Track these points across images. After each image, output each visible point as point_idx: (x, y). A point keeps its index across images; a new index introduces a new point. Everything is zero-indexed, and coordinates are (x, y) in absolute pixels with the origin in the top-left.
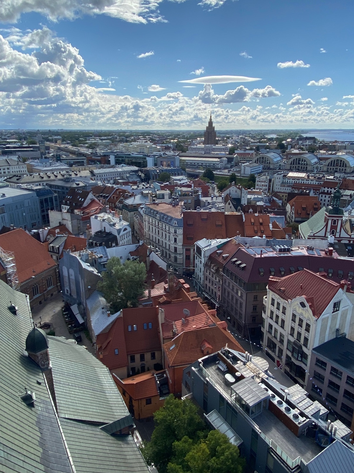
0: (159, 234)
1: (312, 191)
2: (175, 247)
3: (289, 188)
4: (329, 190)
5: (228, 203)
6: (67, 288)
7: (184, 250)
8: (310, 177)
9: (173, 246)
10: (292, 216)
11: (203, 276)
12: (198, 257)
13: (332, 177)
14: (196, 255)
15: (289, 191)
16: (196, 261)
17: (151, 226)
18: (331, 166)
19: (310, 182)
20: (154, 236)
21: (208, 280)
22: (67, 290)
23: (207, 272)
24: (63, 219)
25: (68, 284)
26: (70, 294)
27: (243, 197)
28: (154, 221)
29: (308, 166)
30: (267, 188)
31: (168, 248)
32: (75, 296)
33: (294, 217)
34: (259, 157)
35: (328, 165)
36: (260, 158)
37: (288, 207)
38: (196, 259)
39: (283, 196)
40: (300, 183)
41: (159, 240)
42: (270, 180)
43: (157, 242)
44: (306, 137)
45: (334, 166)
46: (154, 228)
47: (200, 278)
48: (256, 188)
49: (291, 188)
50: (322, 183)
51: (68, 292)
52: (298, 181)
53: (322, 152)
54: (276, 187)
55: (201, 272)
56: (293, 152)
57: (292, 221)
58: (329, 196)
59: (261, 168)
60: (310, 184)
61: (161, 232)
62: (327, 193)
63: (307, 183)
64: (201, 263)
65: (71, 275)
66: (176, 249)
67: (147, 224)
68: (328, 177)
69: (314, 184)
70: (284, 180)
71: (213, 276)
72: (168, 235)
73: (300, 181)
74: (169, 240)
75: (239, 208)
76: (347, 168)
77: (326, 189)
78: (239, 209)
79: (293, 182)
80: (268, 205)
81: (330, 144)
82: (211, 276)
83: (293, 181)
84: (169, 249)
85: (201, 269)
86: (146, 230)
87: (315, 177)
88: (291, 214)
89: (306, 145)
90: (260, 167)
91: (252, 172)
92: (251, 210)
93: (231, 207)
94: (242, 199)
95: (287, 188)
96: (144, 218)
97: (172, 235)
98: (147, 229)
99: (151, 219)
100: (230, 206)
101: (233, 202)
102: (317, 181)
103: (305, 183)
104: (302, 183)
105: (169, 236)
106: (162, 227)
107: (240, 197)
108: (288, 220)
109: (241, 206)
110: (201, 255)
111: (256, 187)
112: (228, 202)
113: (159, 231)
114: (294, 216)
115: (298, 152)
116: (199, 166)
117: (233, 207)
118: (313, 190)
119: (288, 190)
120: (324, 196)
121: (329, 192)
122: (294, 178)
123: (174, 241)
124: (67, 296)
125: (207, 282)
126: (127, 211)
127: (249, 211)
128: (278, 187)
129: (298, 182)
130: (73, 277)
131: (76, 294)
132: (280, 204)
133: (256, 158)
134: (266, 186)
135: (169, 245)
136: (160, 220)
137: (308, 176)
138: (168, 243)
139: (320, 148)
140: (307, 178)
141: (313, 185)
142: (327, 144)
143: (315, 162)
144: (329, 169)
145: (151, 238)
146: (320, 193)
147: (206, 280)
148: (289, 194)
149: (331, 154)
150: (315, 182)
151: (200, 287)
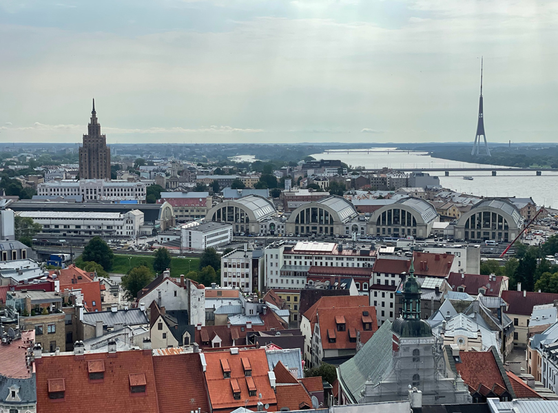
1: (353, 284)
3: (300, 279)
4: (390, 278)
5: (156, 325)
8: (344, 252)
10: (317, 348)
13: (391, 250)
15: (301, 286)
18: (384, 223)
19: (345, 262)
27: (196, 307)
29: (334, 226)
30: (250, 280)
33: (321, 349)
34: (219, 206)
35: (378, 223)
36: (224, 209)
37: (305, 326)
39: (289, 298)
40: (324, 265)
42: (255, 262)
44: (322, 161)
45: (390, 224)
48: (223, 284)
49: (305, 280)
50: (372, 263)
52: (319, 261)
53: (360, 192)
54: (270, 277)
56: (297, 194)
57: (317, 358)
58: (389, 292)
59: (229, 234)
60: (348, 268)
62: (386, 287)
63: (340, 265)
68: (382, 250)
69: (356, 266)
70: (288, 261)
73: (324, 261)
75: (187, 335)
76: (417, 228)
77: (383, 278)
78: (187, 339)
79: (308, 264)
80: (257, 321)
81: (375, 176)
83: (308, 261)
87: (354, 251)
88: (314, 342)
89: (325, 179)
90: (226, 232)
91: (209, 242)
92: (217, 339)
93: (165, 336)
94: (193, 310)
95: (295, 279)
100: (163, 331)
101: (170, 322)
102: (361, 259)
103: (334, 265)
104: (329, 265)
107: (186, 308)
108: (309, 356)
109: (193, 330)
111: (224, 279)
112: (158, 321)
114: (320, 345)
115: (309, 194)
116: (70, 232)
117: (169, 334)
118: (355, 280)
119: (300, 283)
120: (380, 293)
121: (390, 284)
122: (308, 254)
127: (214, 341)
128: (274, 277)
129: (319, 265)
132: (286, 319)
133: (215, 210)
134: (247, 276)
137: (340, 250)
139: (355, 185)
140: (337, 253)
141: (353, 268)
142: (367, 177)
143: (350, 217)
144: (381, 230)
146: (370, 288)
148: (303, 292)
149: (381, 198)
150: (356, 262)
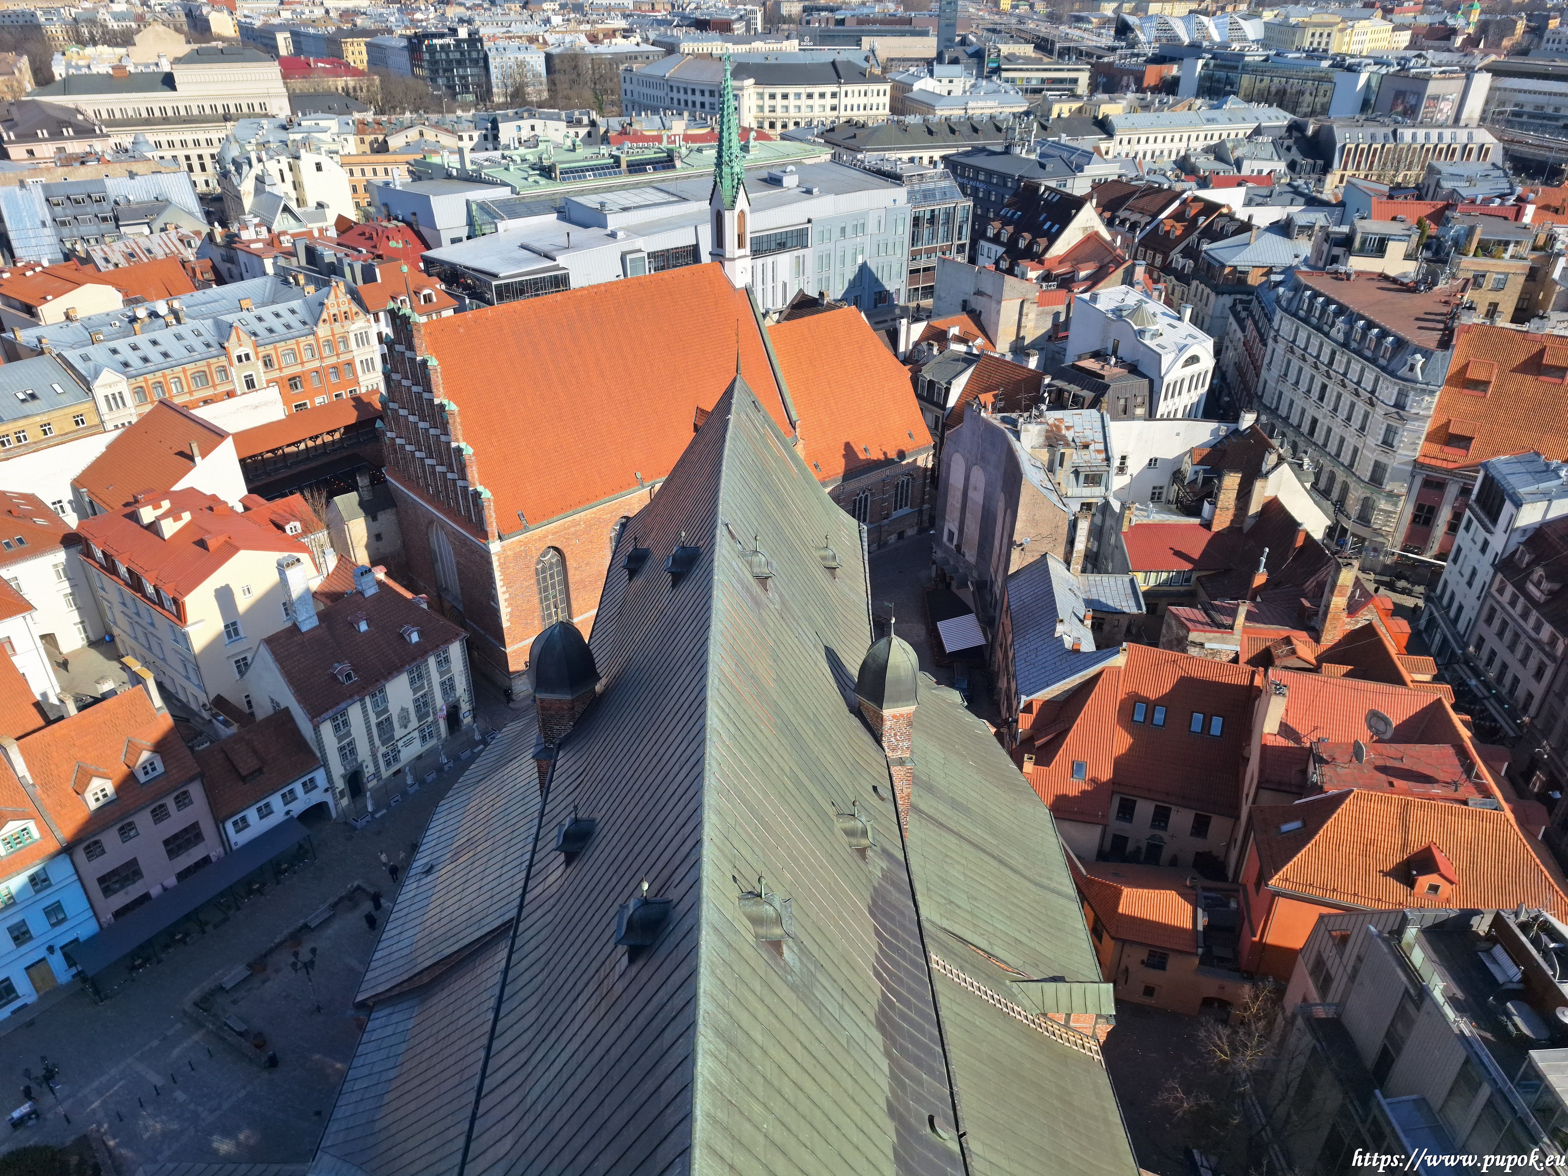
0: (1321, 398)
2: (1377, 464)
6: (951, 525)
7: (1418, 481)
9: (1370, 455)
11: (1477, 604)
12: (1475, 523)
14: (1468, 513)
16: (1462, 537)
17: (1296, 363)
20: (1299, 403)
21: (1497, 623)
22: (951, 534)
23: (1501, 591)
24: (979, 293)
25: (957, 514)
26: (958, 547)
28: (1315, 342)
31: (1345, 458)
32: (971, 556)
38: (1467, 528)
41: (1314, 421)
43: (1305, 428)
46: (1308, 371)
47: (1460, 608)
51: (951, 539)
55: (1470, 584)
61: (1333, 389)
64: (1483, 550)
65: (975, 489)
66: (1379, 471)
67: (1281, 348)
71: (1525, 616)
72: (1361, 407)
74: (1363, 428)
82: (1516, 612)
84: (1352, 465)
85: (1474, 572)
86: (1270, 376)
96: (1275, 324)
97: (1380, 410)
98: (1275, 372)
99: (1303, 335)
105: (1366, 416)
106: (1345, 374)
110: (1494, 521)
113: (1324, 387)
123: (1381, 438)
124: (947, 550)
125: (1489, 633)
126: (1208, 290)
130: (977, 497)
131: (974, 552)
135: (1356, 451)
136: (1345, 345)
138: (1352, 440)
145: (1283, 411)
147: (1489, 620)
151: (1445, 640)
